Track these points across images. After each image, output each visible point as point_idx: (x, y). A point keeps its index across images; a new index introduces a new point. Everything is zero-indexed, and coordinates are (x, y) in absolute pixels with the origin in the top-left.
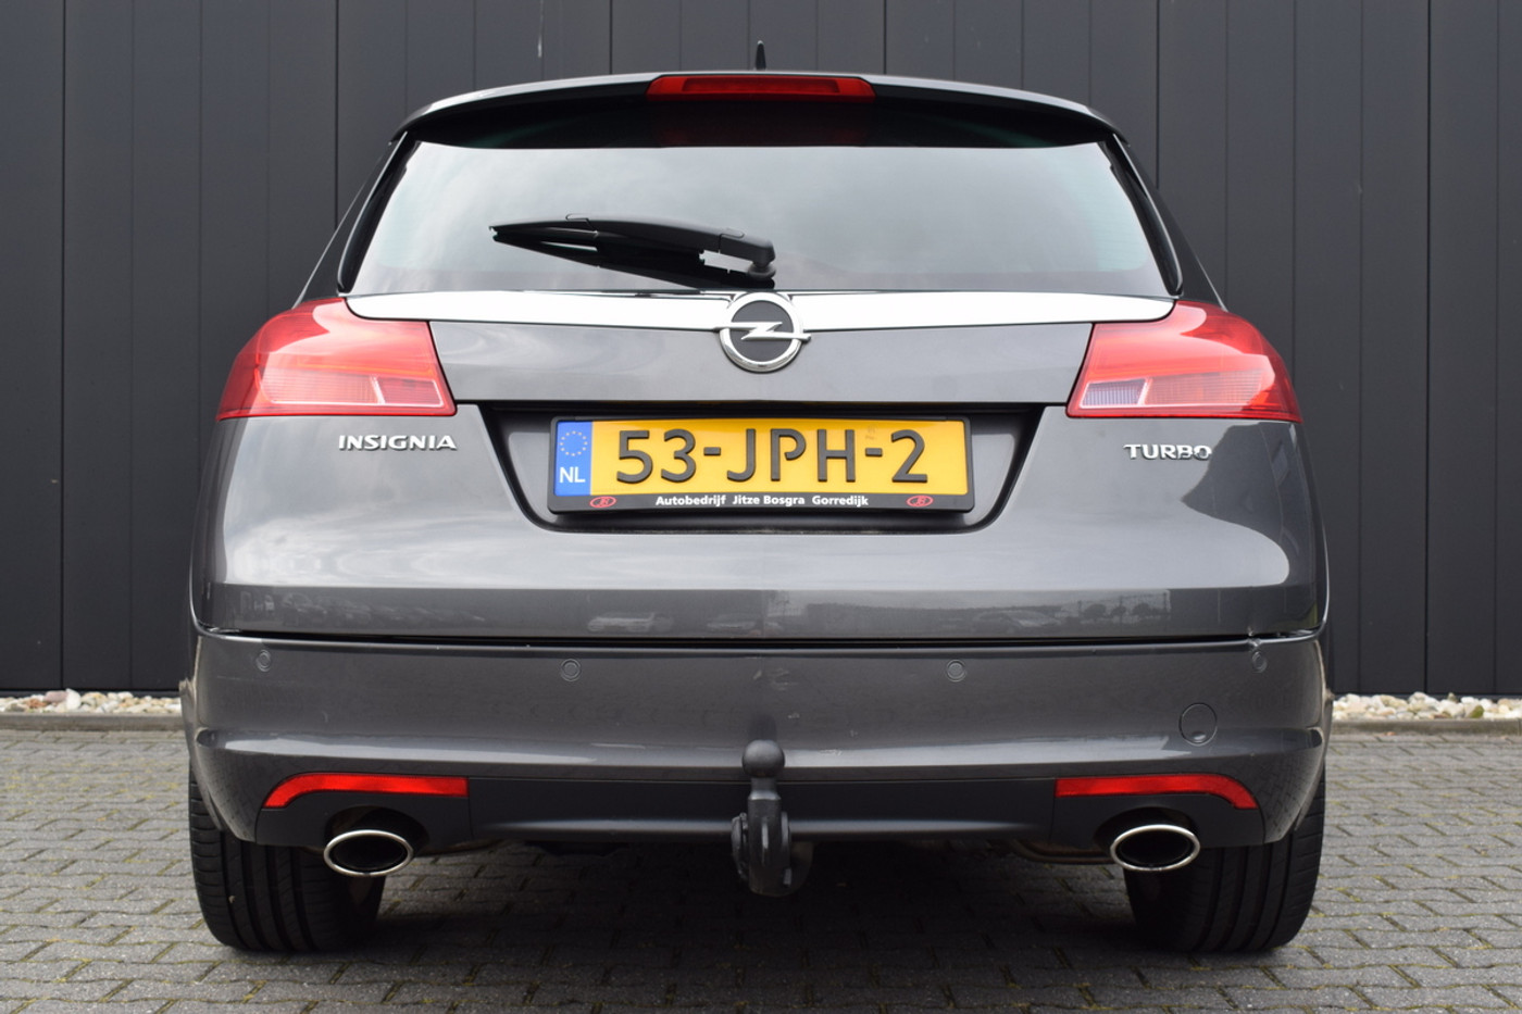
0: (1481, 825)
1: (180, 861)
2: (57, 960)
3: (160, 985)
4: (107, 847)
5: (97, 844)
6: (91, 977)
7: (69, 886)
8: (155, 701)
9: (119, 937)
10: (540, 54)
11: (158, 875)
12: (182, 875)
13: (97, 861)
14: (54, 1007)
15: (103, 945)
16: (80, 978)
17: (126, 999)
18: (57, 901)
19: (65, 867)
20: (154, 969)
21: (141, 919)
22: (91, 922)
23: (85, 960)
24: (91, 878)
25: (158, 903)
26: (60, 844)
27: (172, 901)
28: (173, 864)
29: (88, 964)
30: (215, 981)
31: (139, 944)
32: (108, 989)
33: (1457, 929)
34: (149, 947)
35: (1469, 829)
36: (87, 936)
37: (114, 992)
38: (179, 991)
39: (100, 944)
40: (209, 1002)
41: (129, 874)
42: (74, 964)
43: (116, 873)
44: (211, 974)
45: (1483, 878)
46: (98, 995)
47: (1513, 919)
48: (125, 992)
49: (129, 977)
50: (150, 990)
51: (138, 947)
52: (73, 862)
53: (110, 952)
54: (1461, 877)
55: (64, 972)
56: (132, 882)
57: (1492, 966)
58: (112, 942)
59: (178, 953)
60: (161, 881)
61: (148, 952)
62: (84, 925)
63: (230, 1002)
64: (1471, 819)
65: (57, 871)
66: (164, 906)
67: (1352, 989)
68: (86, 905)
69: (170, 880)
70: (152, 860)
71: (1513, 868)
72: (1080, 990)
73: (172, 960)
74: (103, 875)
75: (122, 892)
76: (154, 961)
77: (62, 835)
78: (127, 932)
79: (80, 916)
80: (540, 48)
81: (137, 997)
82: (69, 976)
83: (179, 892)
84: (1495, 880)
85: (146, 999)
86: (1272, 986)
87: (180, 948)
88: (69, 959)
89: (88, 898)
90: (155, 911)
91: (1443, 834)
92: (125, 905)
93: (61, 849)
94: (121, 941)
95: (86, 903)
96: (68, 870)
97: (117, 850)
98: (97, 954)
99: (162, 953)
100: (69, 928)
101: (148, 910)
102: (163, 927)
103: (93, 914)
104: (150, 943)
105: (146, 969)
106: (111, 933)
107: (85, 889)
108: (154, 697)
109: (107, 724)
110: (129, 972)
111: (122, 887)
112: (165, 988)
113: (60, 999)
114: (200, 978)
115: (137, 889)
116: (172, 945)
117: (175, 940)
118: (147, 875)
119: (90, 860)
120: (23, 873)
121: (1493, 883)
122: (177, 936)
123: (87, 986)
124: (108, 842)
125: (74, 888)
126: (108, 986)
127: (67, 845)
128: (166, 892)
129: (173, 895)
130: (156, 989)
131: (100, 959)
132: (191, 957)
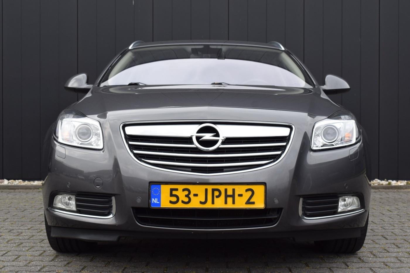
1: (35, 218)
2: (4, 239)
3: (30, 244)
4: (16, 216)
5: (13, 215)
6: (13, 242)
7: (6, 224)
8: (28, 182)
9: (19, 234)
11: (29, 222)
12: (35, 222)
13: (14, 219)
14: (4, 248)
15: (16, 236)
16: (10, 242)
17: (21, 246)
18: (4, 227)
19: (5, 220)
20: (28, 241)
21: (25, 231)
22: (12, 231)
23: (11, 239)
24: (12, 222)
25: (29, 227)
26: (4, 215)
27: (33, 227)
28: (33, 219)
29: (12, 240)
30: (43, 243)
31: (25, 236)
32: (17, 245)
34: (27, 236)
36: (11, 234)
37: (18, 245)
38: (34, 245)
39: (15, 236)
40: (42, 247)
41: (22, 221)
42: (8, 240)
43: (19, 221)
44: (42, 242)
46: (14, 246)
48: (21, 245)
49: (22, 242)
50: (27, 245)
51: (24, 236)
52: (7, 219)
53: (17, 237)
55: (6, 241)
56: (23, 223)
58: (18, 235)
59: (34, 237)
60: (30, 223)
61: (27, 237)
62: (11, 232)
63: (47, 247)
65: (4, 221)
66: (31, 228)
68: (11, 228)
69: (32, 223)
70: (28, 218)
73: (33, 239)
74: (15, 222)
75: (20, 225)
76: (28, 239)
77: (4, 213)
78: (22, 233)
79: (9, 230)
81: (24, 246)
82: (7, 242)
83: (35, 225)
85: (26, 247)
87: (35, 236)
88: (7, 239)
89: (11, 226)
90: (29, 229)
92: (21, 228)
93: (4, 216)
94: (20, 235)
95: (11, 227)
96: (6, 221)
97: (19, 216)
98: (14, 238)
99: (31, 237)
100: (7, 232)
101: (27, 229)
102: (31, 232)
103: (13, 230)
104: (27, 235)
105: (27, 241)
106: (18, 233)
107: (11, 225)
108: (28, 181)
109: (15, 187)
110: (22, 241)
111: (20, 224)
112: (31, 244)
113: (5, 247)
114: (40, 242)
115: (24, 224)
116: (33, 236)
117: (34, 235)
118: (26, 222)
119: (12, 218)
122: (34, 234)
123: (12, 244)
124: (16, 215)
125: (8, 224)
126: (17, 244)
127: (5, 215)
128: (31, 225)
129: (33, 226)
130: (29, 245)
131: (15, 239)
132: (38, 238)
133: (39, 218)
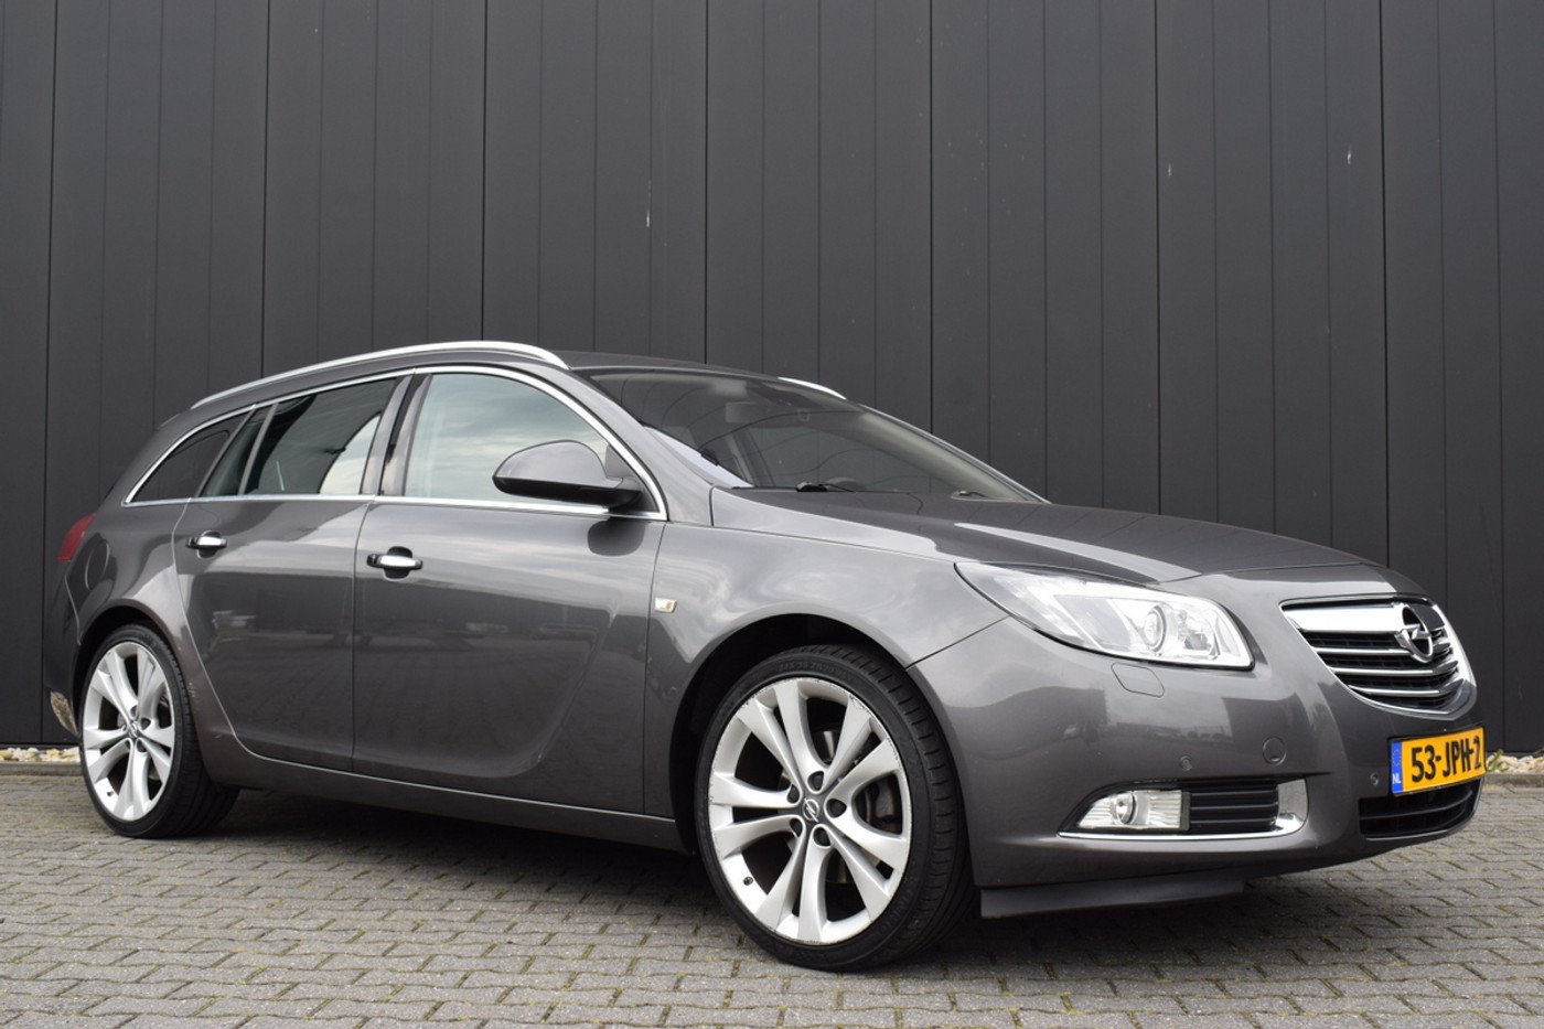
0: (1417, 862)
1: (343, 888)
2: (240, 966)
3: (320, 987)
4: (285, 876)
5: (278, 873)
6: (266, 981)
7: (253, 907)
9: (290, 949)
10: (648, 225)
12: (344, 899)
14: (235, 1003)
15: (278, 955)
16: (257, 981)
17: (291, 998)
18: (243, 919)
19: (252, 892)
20: (316, 974)
21: (308, 934)
22: (268, 937)
23: (262, 967)
24: (272, 901)
25: (323, 922)
26: (248, 873)
27: (335, 920)
28: (337, 890)
29: (264, 970)
30: (363, 985)
31: (306, 954)
32: (278, 991)
33: (1382, 949)
34: (313, 957)
35: (1407, 865)
36: (265, 948)
37: (283, 993)
38: (335, 992)
39: (274, 954)
40: (358, 1001)
41: (302, 898)
42: (253, 970)
43: (291, 897)
44: (360, 980)
45: (1412, 907)
46: (270, 995)
47: (1429, 941)
48: (291, 992)
49: (296, 981)
50: (312, 991)
51: (304, 957)
52: (258, 888)
53: (282, 961)
54: (1393, 906)
55: (245, 976)
56: (304, 905)
57: (1404, 980)
58: (284, 953)
59: (336, 963)
60: (327, 904)
61: (312, 961)
62: (263, 939)
63: (375, 1002)
64: (1410, 858)
65: (245, 895)
66: (328, 924)
67: (1286, 998)
68: (266, 923)
69: (334, 903)
71: (1438, 899)
72: (1062, 998)
73: (330, 968)
74: (281, 899)
75: (296, 912)
76: (316, 968)
77: (250, 865)
78: (297, 945)
79: (261, 931)
80: (648, 219)
81: (301, 996)
82: (248, 981)
83: (340, 914)
84: (1421, 908)
85: (308, 999)
86: (1221, 995)
87: (337, 958)
88: (249, 966)
89: (268, 917)
90: (321, 929)
91: (1384, 870)
92: (297, 923)
93: (249, 877)
94: (292, 952)
95: (266, 921)
96: (253, 895)
97: (293, 878)
98: (272, 962)
99: (323, 962)
100: (250, 941)
101: (315, 927)
102: (325, 941)
103: (271, 930)
104: (314, 954)
105: (311, 974)
106: (284, 945)
107: (266, 910)
110: (295, 977)
111: (296, 909)
112: (323, 990)
113: (240, 998)
114: (352, 982)
115: (307, 910)
116: (332, 955)
117: (334, 951)
118: (315, 899)
119: (271, 886)
120: (218, 897)
121: (1419, 911)
122: (336, 948)
123: (262, 988)
124: (286, 872)
125: (257, 909)
126: (279, 988)
127: (253, 874)
128: (330, 913)
129: (335, 915)
130: (317, 991)
131: (274, 967)
132: (346, 965)
133: (354, 887)
